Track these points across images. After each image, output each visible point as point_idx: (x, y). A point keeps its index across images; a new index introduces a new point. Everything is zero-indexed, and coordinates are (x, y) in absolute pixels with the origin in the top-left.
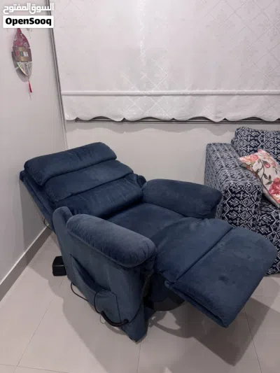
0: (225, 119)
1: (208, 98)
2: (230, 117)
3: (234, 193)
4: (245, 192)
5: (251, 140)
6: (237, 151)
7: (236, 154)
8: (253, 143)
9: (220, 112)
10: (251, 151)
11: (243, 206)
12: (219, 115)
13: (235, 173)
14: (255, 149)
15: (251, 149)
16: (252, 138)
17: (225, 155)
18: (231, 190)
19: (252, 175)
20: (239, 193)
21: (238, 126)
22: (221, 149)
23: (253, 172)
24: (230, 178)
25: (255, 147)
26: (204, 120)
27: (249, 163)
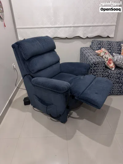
0: (87, 37)
1: (80, 28)
2: (89, 36)
3: (95, 64)
4: (99, 64)
5: (98, 45)
6: (93, 50)
7: (93, 51)
8: (99, 46)
10: (98, 49)
11: (98, 69)
12: (85, 35)
13: (95, 57)
14: (100, 48)
15: (99, 48)
16: (99, 44)
17: (89, 51)
18: (94, 64)
19: (101, 57)
20: (97, 64)
21: (92, 40)
22: (87, 49)
23: (101, 56)
24: (93, 59)
25: (100, 47)
26: (79, 38)
27: (99, 53)
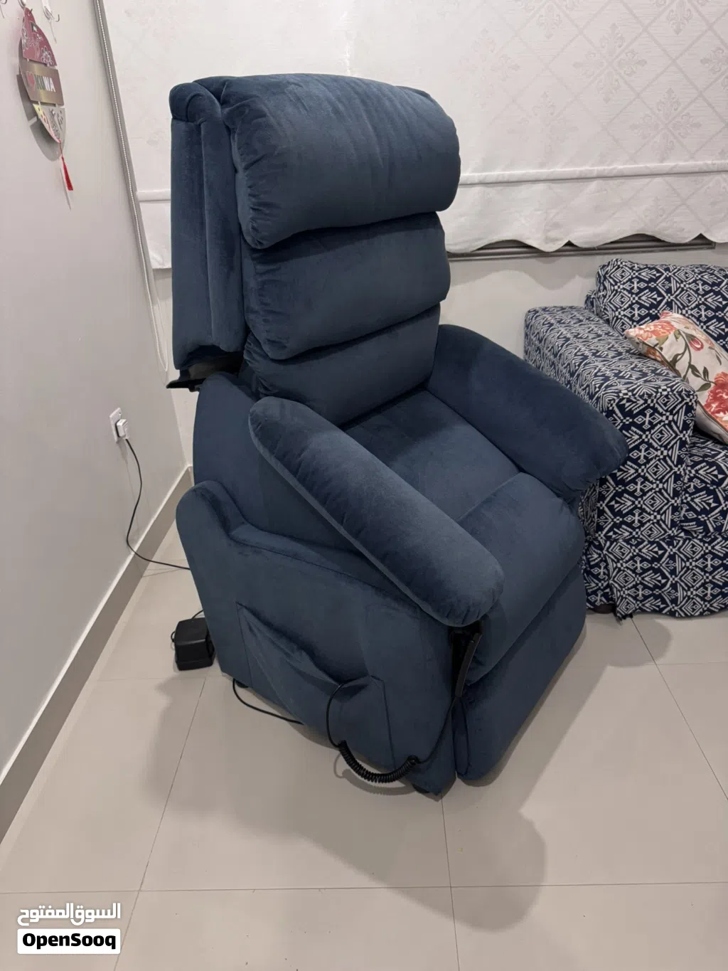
0: (569, 244)
1: (524, 191)
3: (628, 413)
4: (655, 410)
5: (641, 290)
8: (645, 298)
9: (556, 226)
10: (642, 318)
11: (650, 446)
12: (553, 234)
14: (653, 312)
15: (644, 312)
16: (643, 285)
18: (621, 408)
20: (642, 413)
21: (604, 259)
25: (652, 306)
27: (652, 341)
